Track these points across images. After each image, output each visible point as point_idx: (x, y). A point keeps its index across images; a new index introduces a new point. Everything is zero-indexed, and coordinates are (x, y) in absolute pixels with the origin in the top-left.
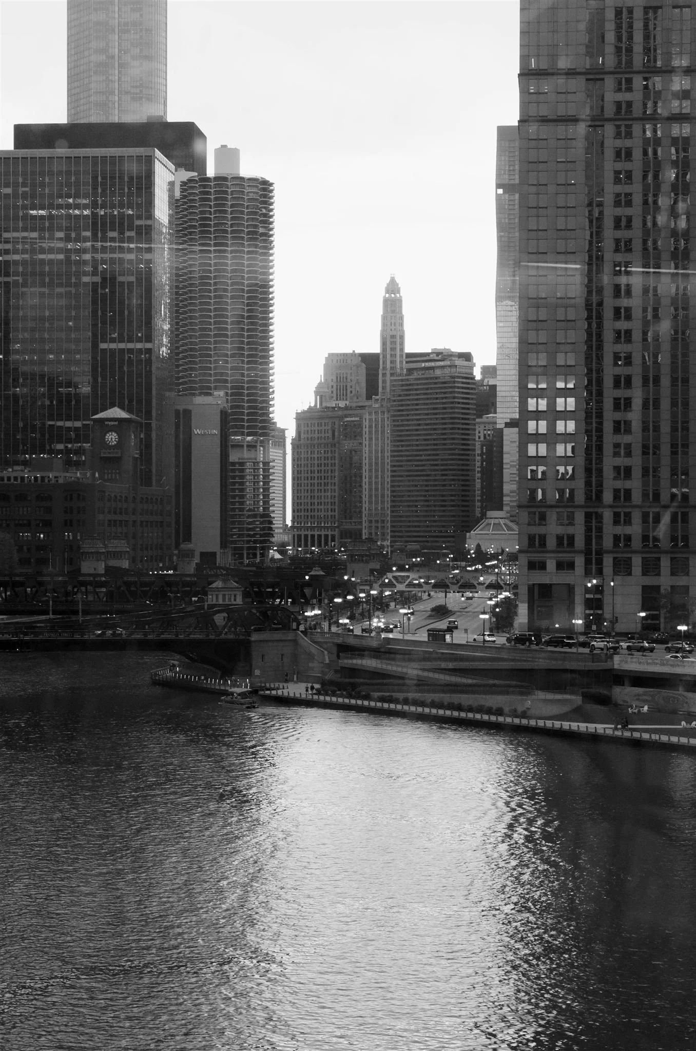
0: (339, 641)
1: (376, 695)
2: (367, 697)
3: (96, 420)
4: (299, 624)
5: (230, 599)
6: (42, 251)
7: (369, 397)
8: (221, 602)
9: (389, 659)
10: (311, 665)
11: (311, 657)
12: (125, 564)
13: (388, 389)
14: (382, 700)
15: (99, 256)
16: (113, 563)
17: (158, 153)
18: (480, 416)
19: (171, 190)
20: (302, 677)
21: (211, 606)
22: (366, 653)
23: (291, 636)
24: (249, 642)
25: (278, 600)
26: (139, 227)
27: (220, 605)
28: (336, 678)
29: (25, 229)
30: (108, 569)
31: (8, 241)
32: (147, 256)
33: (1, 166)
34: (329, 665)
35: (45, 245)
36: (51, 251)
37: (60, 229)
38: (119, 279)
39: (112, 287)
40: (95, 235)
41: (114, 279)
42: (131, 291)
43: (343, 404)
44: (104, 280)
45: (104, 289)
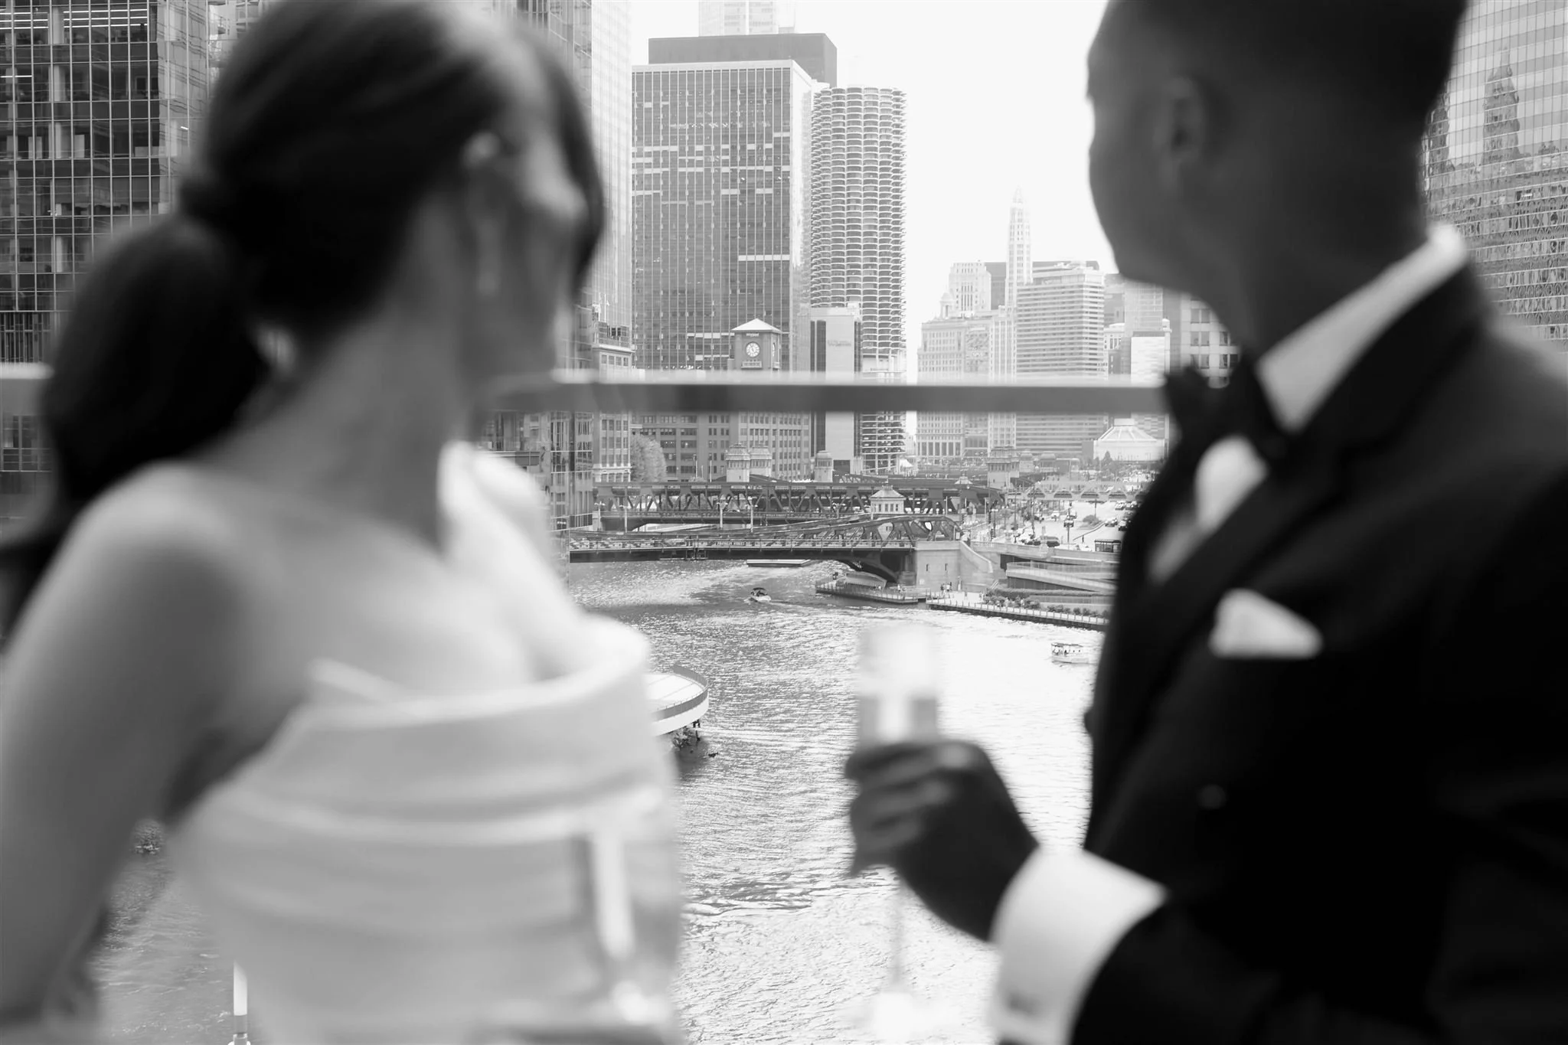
0: (1004, 551)
1: (1045, 605)
2: (1036, 607)
3: (737, 333)
4: (962, 534)
5: (892, 510)
6: (683, 163)
7: (994, 307)
8: (883, 512)
9: (1056, 569)
10: (974, 574)
11: (975, 567)
12: (768, 472)
13: (1015, 299)
14: (1052, 610)
15: (739, 168)
16: (757, 471)
17: (795, 67)
18: (1106, 325)
19: (806, 102)
20: (965, 587)
21: (876, 516)
22: (1031, 563)
23: (954, 545)
24: (914, 551)
25: (926, 510)
26: (778, 139)
27: (884, 515)
28: (1003, 588)
29: (665, 143)
30: (753, 478)
31: (648, 155)
32: (784, 168)
33: (641, 80)
34: (994, 575)
35: (687, 158)
36: (691, 163)
37: (700, 143)
38: (758, 191)
39: (751, 198)
40: (734, 148)
41: (752, 192)
42: (769, 203)
43: (968, 314)
44: (743, 192)
45: (743, 201)
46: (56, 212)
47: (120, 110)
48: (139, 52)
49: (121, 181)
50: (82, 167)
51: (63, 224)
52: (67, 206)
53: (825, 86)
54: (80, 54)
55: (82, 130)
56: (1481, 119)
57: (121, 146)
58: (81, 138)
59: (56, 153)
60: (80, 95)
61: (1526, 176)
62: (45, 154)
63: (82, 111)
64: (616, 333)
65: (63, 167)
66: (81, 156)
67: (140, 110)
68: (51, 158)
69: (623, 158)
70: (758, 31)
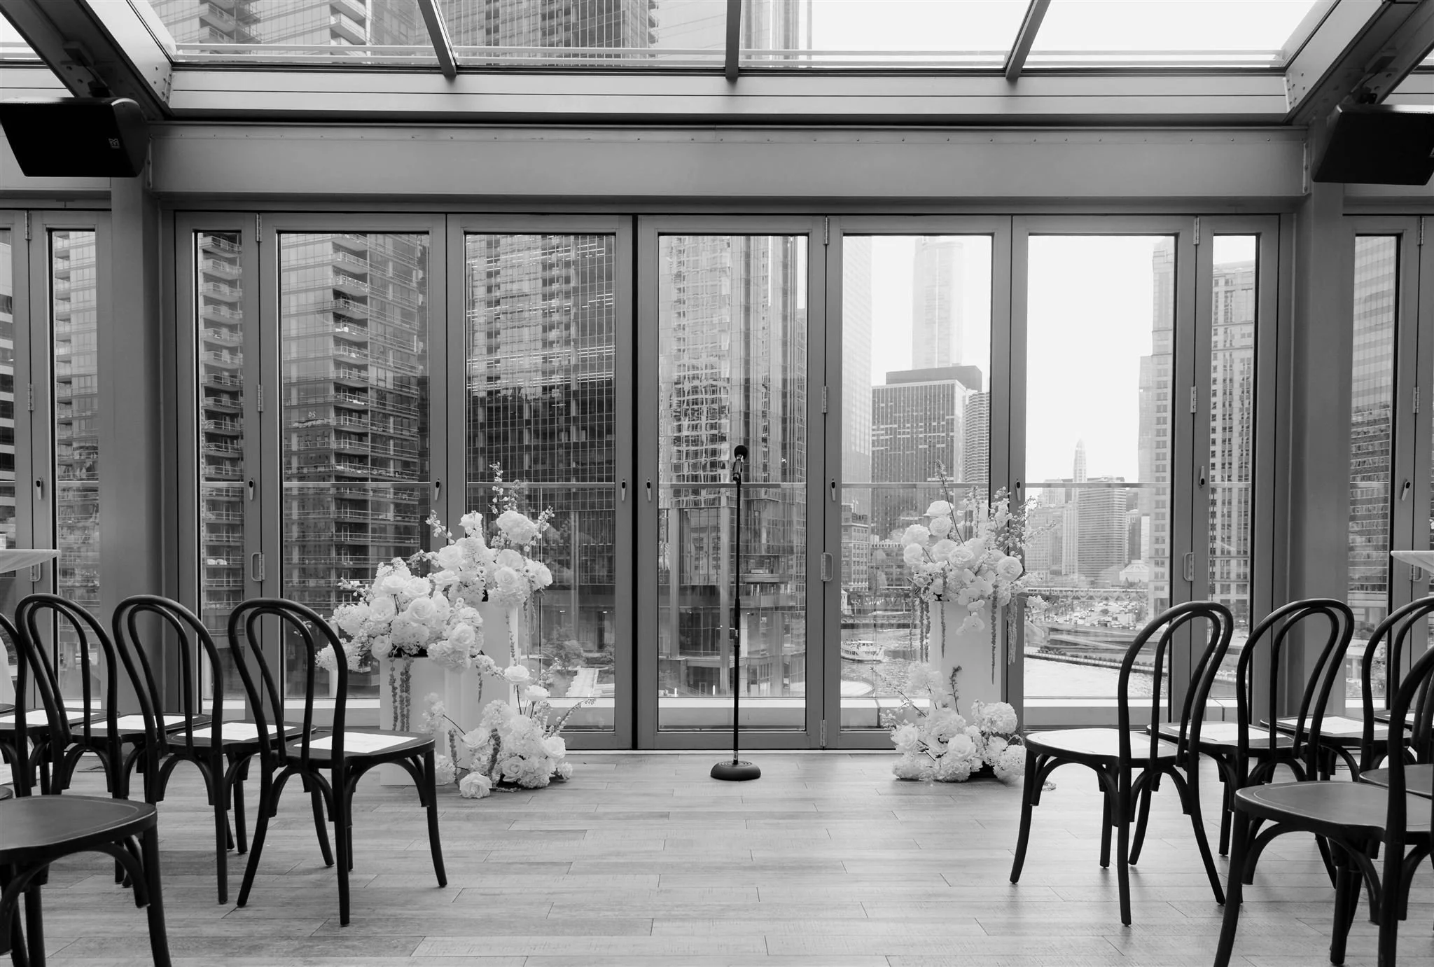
0: (1050, 626)
1: (1069, 654)
2: (1064, 654)
6: (900, 433)
7: (1066, 502)
9: (1075, 635)
13: (1077, 497)
14: (1073, 656)
15: (928, 435)
17: (957, 383)
18: (1128, 510)
19: (964, 401)
22: (1064, 632)
26: (948, 420)
29: (891, 424)
31: (882, 429)
32: (951, 434)
33: (878, 394)
34: (1045, 638)
35: (902, 430)
36: (904, 433)
37: (908, 423)
38: (938, 446)
39: (934, 449)
40: (926, 424)
41: (934, 446)
42: (943, 451)
43: (1052, 506)
44: (930, 446)
45: (930, 451)
46: (573, 465)
47: (601, 418)
48: (609, 392)
49: (600, 452)
50: (584, 445)
51: (576, 471)
52: (577, 463)
53: (975, 392)
54: (584, 393)
55: (584, 428)
57: (601, 435)
58: (584, 432)
59: (574, 439)
60: (584, 412)
62: (569, 440)
63: (584, 420)
64: (861, 518)
65: (576, 444)
66: (584, 440)
67: (609, 418)
68: (571, 441)
69: (867, 431)
70: (942, 366)
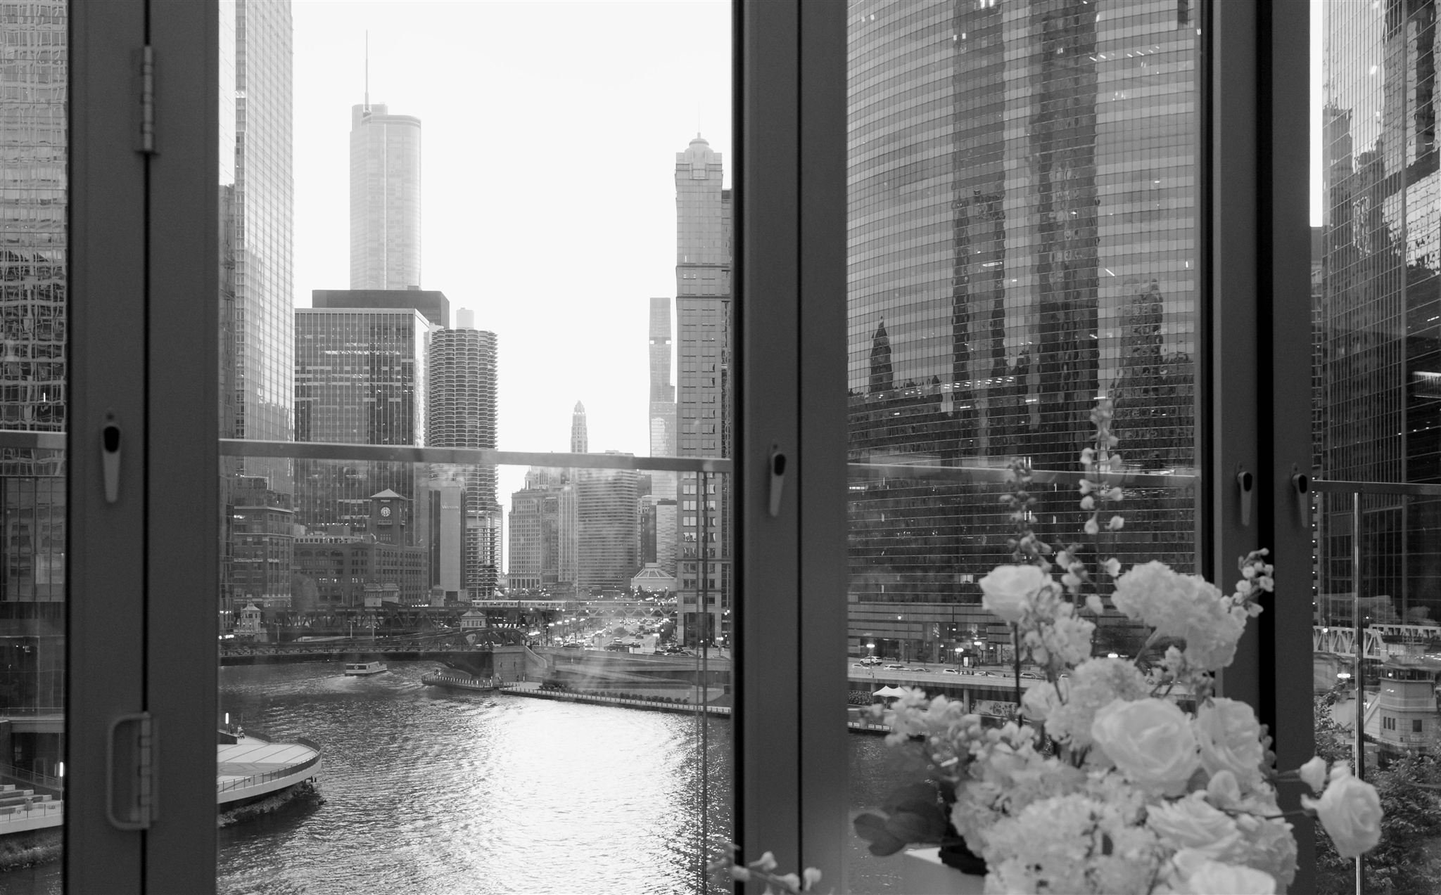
0: (554, 651)
3: (373, 499)
4: (526, 641)
5: (477, 624)
6: (335, 379)
8: (470, 626)
10: (535, 669)
11: (535, 664)
12: (395, 600)
13: (576, 477)
15: (375, 384)
16: (387, 599)
17: (417, 312)
18: (639, 496)
19: (426, 338)
20: (529, 677)
21: (465, 629)
23: (520, 649)
24: (492, 653)
25: (507, 625)
26: (404, 364)
27: (470, 628)
28: (553, 677)
29: (322, 364)
30: (383, 603)
31: (309, 372)
32: (409, 384)
33: (303, 320)
34: (548, 670)
35: (337, 375)
36: (341, 379)
37: (347, 364)
38: (390, 400)
39: (385, 405)
40: (372, 369)
41: (386, 400)
42: (399, 408)
43: (545, 487)
44: (379, 400)
45: (379, 406)
53: (440, 327)
56: (867, 363)
61: (896, 402)
64: (279, 499)
69: (287, 373)
70: (393, 288)
